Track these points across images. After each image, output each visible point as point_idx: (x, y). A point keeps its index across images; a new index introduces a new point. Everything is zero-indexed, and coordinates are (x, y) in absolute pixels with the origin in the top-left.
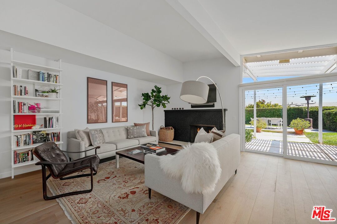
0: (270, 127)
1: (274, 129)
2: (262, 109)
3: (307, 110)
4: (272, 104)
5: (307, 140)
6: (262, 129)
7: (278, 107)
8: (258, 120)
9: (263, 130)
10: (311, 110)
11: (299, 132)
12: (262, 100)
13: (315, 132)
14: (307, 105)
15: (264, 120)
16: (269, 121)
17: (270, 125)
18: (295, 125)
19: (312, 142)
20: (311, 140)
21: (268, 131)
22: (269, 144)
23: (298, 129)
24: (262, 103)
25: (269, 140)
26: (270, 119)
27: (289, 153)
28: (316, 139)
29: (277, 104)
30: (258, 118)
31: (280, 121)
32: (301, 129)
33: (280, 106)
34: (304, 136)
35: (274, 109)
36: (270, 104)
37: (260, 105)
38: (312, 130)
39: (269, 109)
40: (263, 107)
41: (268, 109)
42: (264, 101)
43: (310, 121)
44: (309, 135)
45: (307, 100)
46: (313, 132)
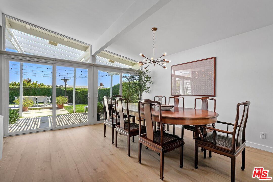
0: (36, 105)
1: (41, 106)
2: (28, 88)
3: (65, 89)
4: (38, 83)
5: (66, 112)
6: (28, 108)
7: (43, 87)
8: (24, 99)
9: (30, 109)
10: (67, 89)
11: (61, 107)
12: (28, 79)
13: (70, 105)
14: (65, 87)
15: (31, 99)
16: (36, 99)
17: (37, 103)
18: (58, 101)
19: (69, 112)
20: (68, 111)
21: (35, 109)
22: (38, 121)
23: (60, 104)
24: (28, 82)
25: (38, 118)
26: (36, 97)
27: (57, 125)
28: (72, 110)
29: (43, 84)
30: (24, 97)
31: (45, 98)
32: (62, 104)
33: (45, 86)
34: (64, 109)
35: (40, 88)
36: (36, 83)
37: (26, 83)
38: (68, 104)
39: (36, 88)
40: (29, 86)
41: (34, 88)
42: (30, 80)
43: (67, 97)
44: (67, 108)
45: (65, 82)
46: (69, 105)
